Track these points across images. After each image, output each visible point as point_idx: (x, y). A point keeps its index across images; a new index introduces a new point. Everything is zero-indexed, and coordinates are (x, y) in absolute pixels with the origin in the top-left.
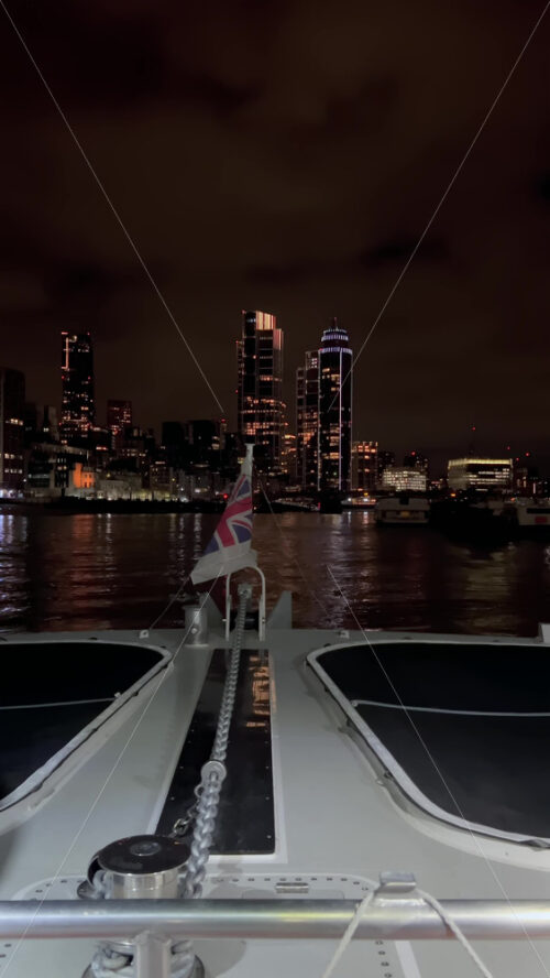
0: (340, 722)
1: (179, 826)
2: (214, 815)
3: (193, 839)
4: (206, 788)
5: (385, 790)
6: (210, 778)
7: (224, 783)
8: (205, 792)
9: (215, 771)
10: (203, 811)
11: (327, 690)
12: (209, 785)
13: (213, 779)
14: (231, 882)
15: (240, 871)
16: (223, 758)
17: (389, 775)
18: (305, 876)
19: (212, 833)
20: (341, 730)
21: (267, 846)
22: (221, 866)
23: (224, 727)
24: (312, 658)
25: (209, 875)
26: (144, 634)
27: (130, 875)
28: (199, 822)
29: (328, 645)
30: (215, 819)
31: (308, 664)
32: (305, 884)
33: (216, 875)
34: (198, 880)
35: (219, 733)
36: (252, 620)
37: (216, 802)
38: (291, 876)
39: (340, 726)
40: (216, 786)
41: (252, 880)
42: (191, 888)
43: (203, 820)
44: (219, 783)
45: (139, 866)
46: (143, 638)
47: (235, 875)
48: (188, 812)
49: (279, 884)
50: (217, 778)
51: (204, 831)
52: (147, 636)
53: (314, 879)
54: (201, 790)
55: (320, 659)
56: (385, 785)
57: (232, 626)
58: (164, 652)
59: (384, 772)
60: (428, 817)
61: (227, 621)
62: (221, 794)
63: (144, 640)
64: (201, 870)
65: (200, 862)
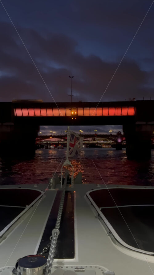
0: (96, 215)
1: (45, 250)
2: (55, 246)
3: (49, 254)
4: (53, 237)
5: (109, 237)
6: (55, 234)
7: (59, 236)
8: (53, 239)
9: (56, 232)
10: (52, 245)
11: (92, 204)
12: (54, 236)
13: (56, 235)
14: (61, 268)
15: (63, 264)
16: (59, 227)
17: (110, 232)
18: (84, 266)
19: (54, 252)
20: (96, 217)
21: (72, 256)
22: (58, 262)
23: (60, 217)
24: (88, 193)
25: (54, 266)
26: (35, 186)
27: (28, 268)
28: (51, 249)
29: (93, 189)
30: (56, 248)
31: (86, 196)
32: (84, 269)
33: (56, 266)
34: (50, 268)
35: (58, 219)
36: (69, 181)
37: (56, 242)
38: (79, 266)
39: (96, 216)
40: (56, 237)
41: (67, 267)
42: (47, 271)
43: (52, 248)
44: (57, 236)
45: (31, 266)
46: (35, 187)
47: (62, 266)
48: (48, 245)
49: (75, 269)
50: (57, 234)
51: (52, 252)
52: (37, 186)
53: (86, 267)
54: (52, 238)
55: (90, 194)
56: (109, 235)
57: (63, 184)
58: (42, 192)
59: (109, 231)
60: (122, 246)
61: (61, 181)
62: (58, 239)
63: (35, 188)
64: (51, 265)
65: (51, 262)
